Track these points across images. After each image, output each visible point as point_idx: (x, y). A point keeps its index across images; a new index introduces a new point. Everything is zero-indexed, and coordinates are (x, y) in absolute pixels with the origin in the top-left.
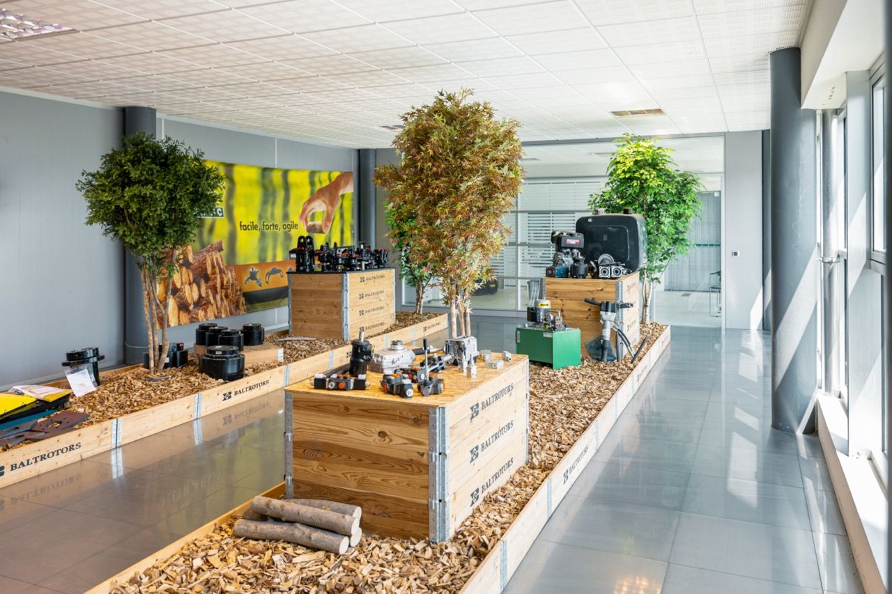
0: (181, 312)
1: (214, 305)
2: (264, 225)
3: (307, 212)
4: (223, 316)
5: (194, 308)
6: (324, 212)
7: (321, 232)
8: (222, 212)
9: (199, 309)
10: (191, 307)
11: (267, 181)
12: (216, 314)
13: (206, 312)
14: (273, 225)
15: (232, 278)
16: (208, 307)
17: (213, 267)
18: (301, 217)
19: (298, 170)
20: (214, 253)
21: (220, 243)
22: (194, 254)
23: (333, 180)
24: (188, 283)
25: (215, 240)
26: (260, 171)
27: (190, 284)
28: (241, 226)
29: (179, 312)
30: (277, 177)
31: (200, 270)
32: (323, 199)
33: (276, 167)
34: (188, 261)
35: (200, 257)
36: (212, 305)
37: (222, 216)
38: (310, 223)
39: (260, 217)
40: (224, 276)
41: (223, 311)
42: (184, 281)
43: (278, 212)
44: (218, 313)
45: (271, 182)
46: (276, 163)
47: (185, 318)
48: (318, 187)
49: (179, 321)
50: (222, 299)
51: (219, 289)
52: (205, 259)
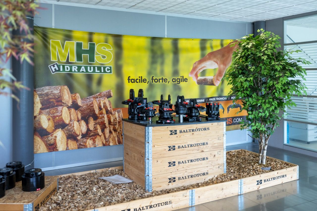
0: (70, 141)
1: (103, 136)
2: (152, 79)
3: (198, 69)
4: (111, 144)
5: (82, 138)
6: (215, 69)
7: (212, 84)
8: (111, 70)
9: (87, 139)
10: (79, 138)
11: (155, 48)
12: (104, 143)
13: (94, 142)
14: (162, 79)
15: (119, 117)
16: (96, 138)
17: (100, 109)
18: (192, 73)
19: (187, 39)
20: (102, 99)
21: (109, 92)
22: (82, 99)
23: (225, 46)
24: (77, 120)
25: (104, 90)
26: (149, 40)
27: (78, 121)
28: (129, 79)
29: (67, 141)
30: (167, 45)
31: (89, 111)
32: (215, 59)
33: (166, 37)
34: (77, 104)
35: (88, 102)
36: (100, 136)
37: (111, 72)
38: (200, 78)
39: (149, 73)
40: (111, 115)
41: (111, 140)
42: (72, 118)
43: (168, 69)
44: (106, 142)
45: (161, 48)
46: (166, 34)
47: (72, 145)
48: (209, 51)
49: (68, 147)
50: (110, 132)
51: (107, 125)
52: (92, 103)
